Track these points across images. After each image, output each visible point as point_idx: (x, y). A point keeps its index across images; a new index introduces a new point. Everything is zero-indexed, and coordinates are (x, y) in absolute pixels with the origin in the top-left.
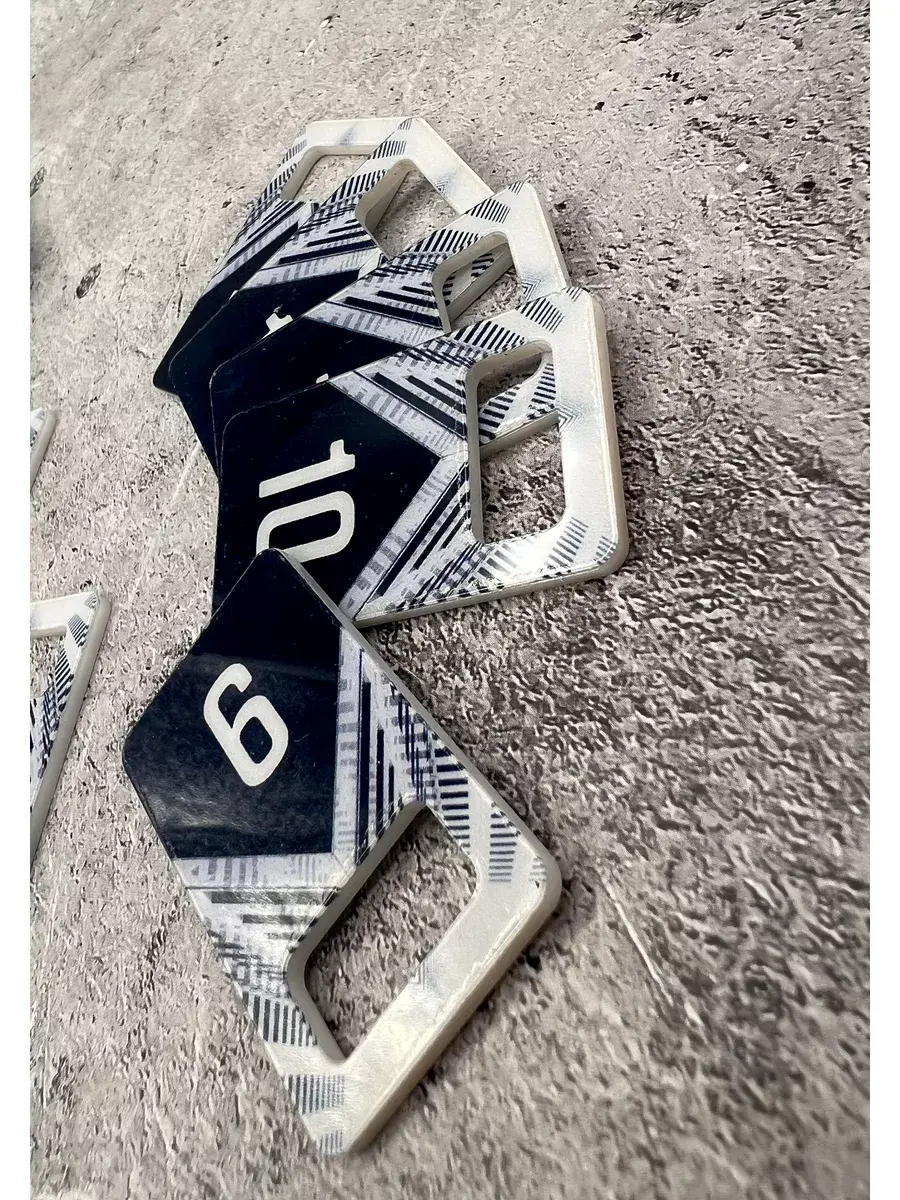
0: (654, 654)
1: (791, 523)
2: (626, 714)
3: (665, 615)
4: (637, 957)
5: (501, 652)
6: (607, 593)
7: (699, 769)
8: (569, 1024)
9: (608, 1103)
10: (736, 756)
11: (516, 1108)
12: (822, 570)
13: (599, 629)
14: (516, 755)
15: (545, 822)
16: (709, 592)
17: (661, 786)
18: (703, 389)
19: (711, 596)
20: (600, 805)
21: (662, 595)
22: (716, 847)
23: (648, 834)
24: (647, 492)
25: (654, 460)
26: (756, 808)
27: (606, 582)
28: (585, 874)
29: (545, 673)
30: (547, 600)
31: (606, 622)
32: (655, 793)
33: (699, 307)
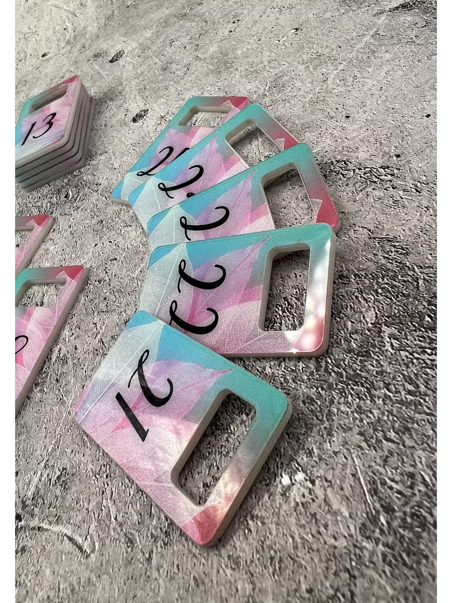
0: (399, 367)
2: (380, 388)
3: (408, 351)
4: (362, 491)
6: (382, 334)
7: (409, 421)
8: (324, 511)
9: (335, 547)
10: (428, 419)
11: (291, 540)
13: (375, 349)
14: (323, 392)
15: (330, 424)
16: (431, 347)
17: (389, 423)
19: (432, 349)
20: (359, 423)
21: (408, 342)
22: (410, 455)
23: (379, 441)
24: (412, 296)
25: (418, 283)
26: (432, 443)
27: (383, 329)
28: (345, 451)
29: (344, 361)
30: (352, 329)
31: (379, 347)
32: (386, 425)
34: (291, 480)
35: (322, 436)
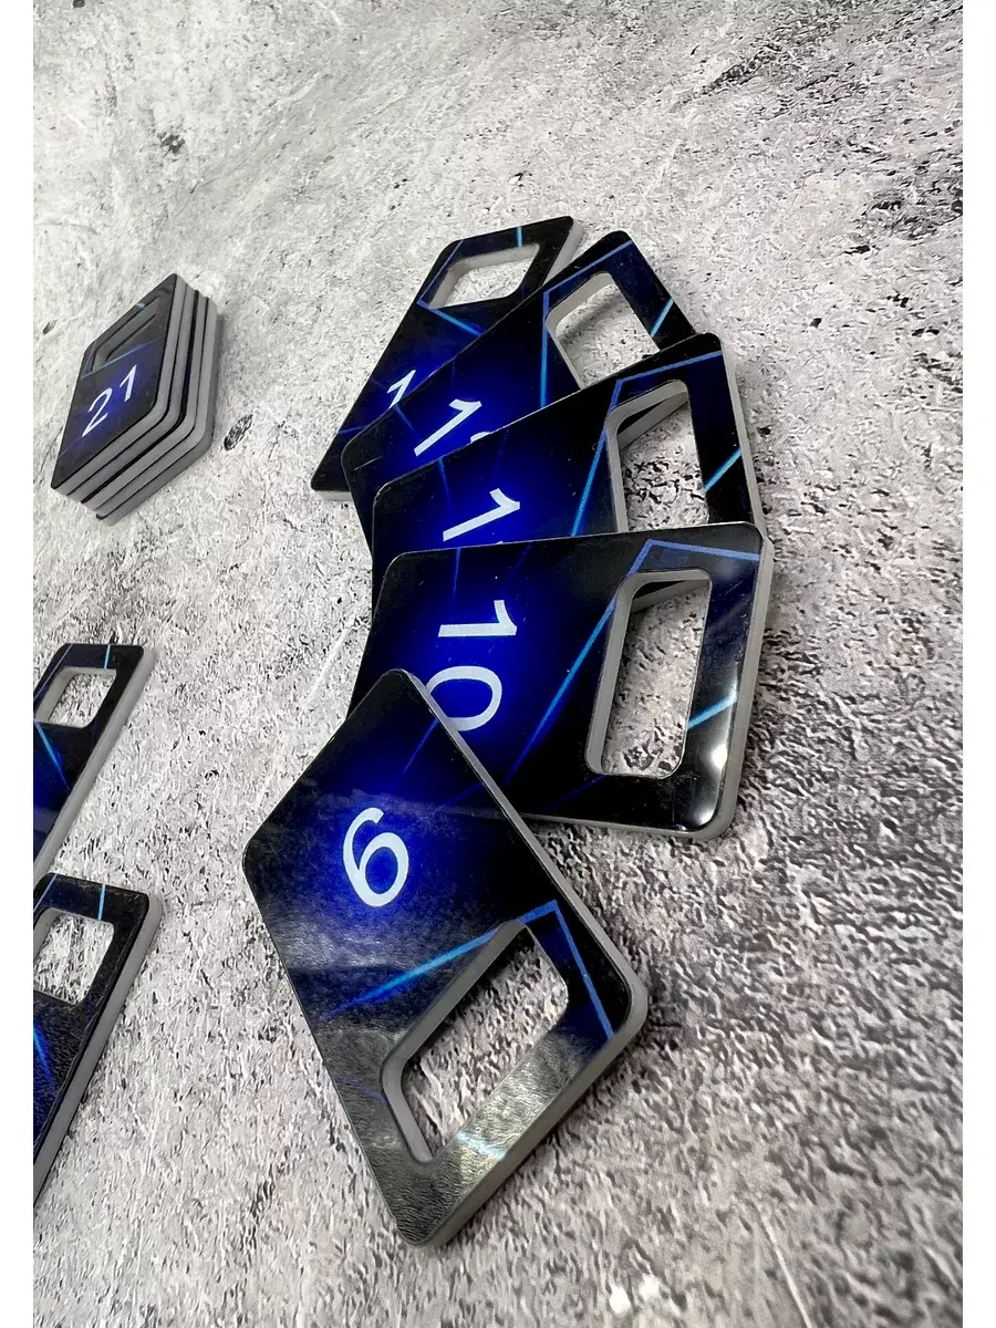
0: (837, 967)
2: (802, 1030)
3: (852, 923)
4: (796, 1316)
5: (664, 934)
6: (788, 885)
7: (881, 1110)
10: (923, 1102)
13: (777, 926)
14: (674, 1056)
15: (701, 1140)
16: (902, 904)
17: (835, 1122)
18: (913, 669)
19: (907, 911)
20: (765, 1130)
21: (849, 899)
22: (894, 1206)
23: (817, 1175)
24: (842, 776)
25: (852, 741)
26: (942, 1167)
27: (788, 873)
28: (743, 1207)
29: (713, 966)
30: (721, 883)
31: (785, 919)
32: (828, 1128)
33: (914, 572)
34: (631, 1298)
35: (687, 1173)
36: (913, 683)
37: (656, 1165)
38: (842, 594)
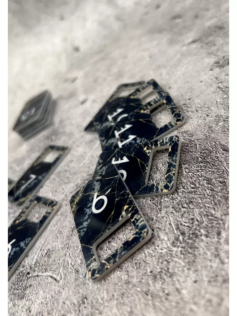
0: (188, 179)
1: (219, 158)
2: (181, 189)
3: (192, 173)
4: (173, 229)
7: (192, 198)
9: (162, 253)
10: (199, 197)
12: (223, 167)
15: (161, 207)
16: (201, 169)
17: (184, 201)
18: (209, 134)
19: (201, 170)
20: (172, 204)
21: (192, 169)
22: (192, 212)
23: (180, 209)
24: (194, 151)
25: (197, 146)
27: (182, 166)
28: (166, 215)
31: (180, 173)
32: (183, 202)
33: (212, 120)
35: (158, 212)
36: (208, 137)
37: (152, 212)
38: (199, 124)
